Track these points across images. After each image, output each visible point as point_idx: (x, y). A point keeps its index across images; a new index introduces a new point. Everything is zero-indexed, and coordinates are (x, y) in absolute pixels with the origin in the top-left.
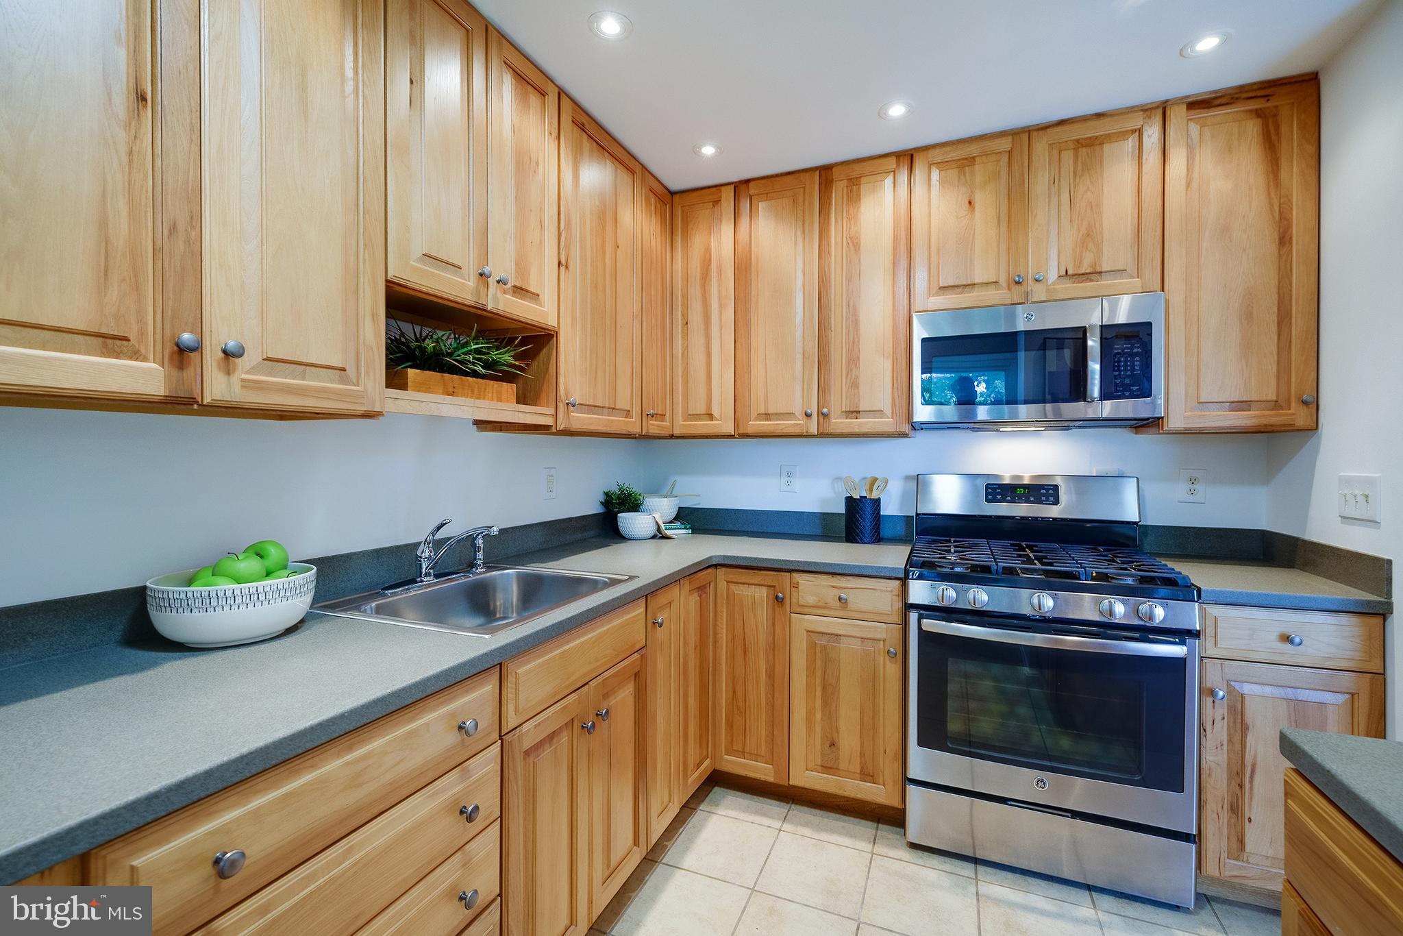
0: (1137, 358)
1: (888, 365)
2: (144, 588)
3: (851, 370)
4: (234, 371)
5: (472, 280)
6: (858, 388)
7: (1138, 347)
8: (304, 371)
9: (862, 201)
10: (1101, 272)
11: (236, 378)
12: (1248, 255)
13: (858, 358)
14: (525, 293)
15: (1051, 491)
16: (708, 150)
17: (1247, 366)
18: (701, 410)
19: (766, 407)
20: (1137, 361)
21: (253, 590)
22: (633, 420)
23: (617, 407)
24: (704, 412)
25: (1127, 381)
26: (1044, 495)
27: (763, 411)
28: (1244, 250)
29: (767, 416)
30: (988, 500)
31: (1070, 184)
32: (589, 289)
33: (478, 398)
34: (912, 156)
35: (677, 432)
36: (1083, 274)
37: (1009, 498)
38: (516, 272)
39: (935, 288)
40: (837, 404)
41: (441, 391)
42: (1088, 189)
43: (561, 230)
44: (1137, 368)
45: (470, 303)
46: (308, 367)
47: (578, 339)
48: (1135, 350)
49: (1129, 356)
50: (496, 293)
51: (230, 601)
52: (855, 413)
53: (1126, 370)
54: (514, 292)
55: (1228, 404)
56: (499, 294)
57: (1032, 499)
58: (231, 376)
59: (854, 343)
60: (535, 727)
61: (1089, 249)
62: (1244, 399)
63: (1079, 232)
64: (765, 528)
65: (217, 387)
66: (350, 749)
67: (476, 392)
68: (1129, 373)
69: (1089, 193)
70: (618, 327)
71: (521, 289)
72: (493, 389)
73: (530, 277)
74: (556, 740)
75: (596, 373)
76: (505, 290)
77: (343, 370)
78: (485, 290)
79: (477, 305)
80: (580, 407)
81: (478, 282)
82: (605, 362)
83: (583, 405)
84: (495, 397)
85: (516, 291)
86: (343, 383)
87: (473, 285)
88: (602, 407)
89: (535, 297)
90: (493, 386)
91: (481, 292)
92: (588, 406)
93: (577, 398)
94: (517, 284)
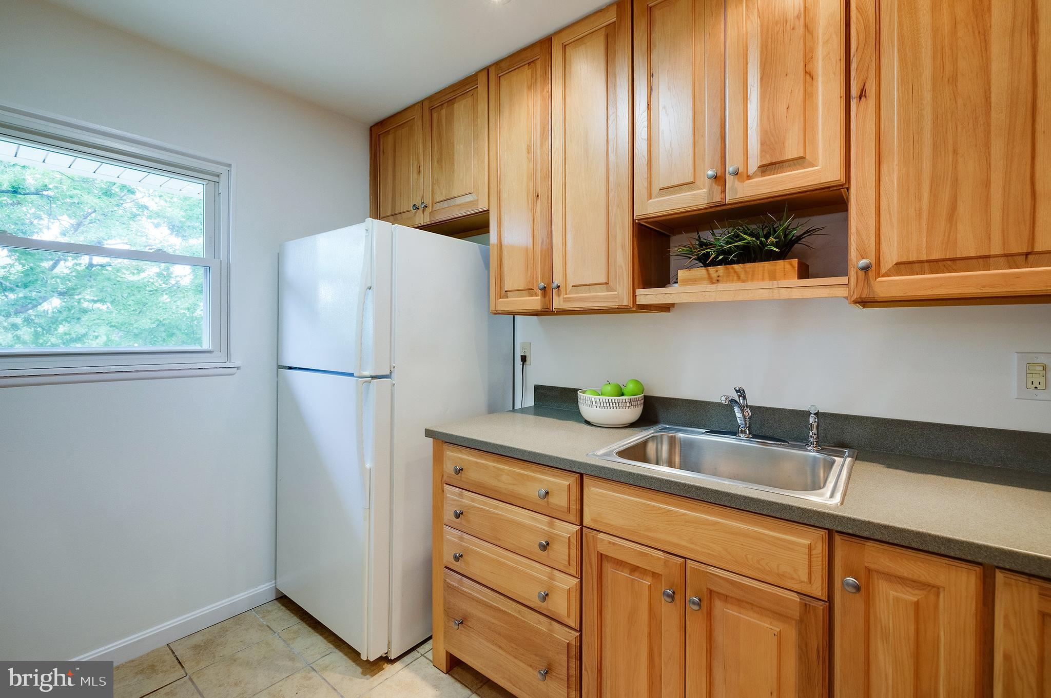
4: (562, 293)
5: (706, 185)
8: (590, 289)
11: (562, 297)
14: (783, 164)
23: (1036, 250)
38: (763, 150)
41: (707, 282)
45: (704, 206)
46: (591, 287)
50: (733, 185)
54: (763, 171)
56: (738, 184)
58: (560, 297)
65: (557, 303)
71: (772, 164)
72: (764, 270)
73: (787, 144)
74: (637, 574)
75: (953, 208)
76: (749, 176)
77: (606, 284)
78: (719, 189)
79: (712, 205)
80: (904, 266)
81: (712, 185)
82: (987, 184)
83: (913, 262)
84: (766, 275)
85: (766, 168)
86: (608, 291)
87: (705, 190)
88: (980, 257)
89: (799, 161)
90: (764, 266)
91: (715, 192)
92: (928, 261)
93: (891, 255)
94: (764, 163)
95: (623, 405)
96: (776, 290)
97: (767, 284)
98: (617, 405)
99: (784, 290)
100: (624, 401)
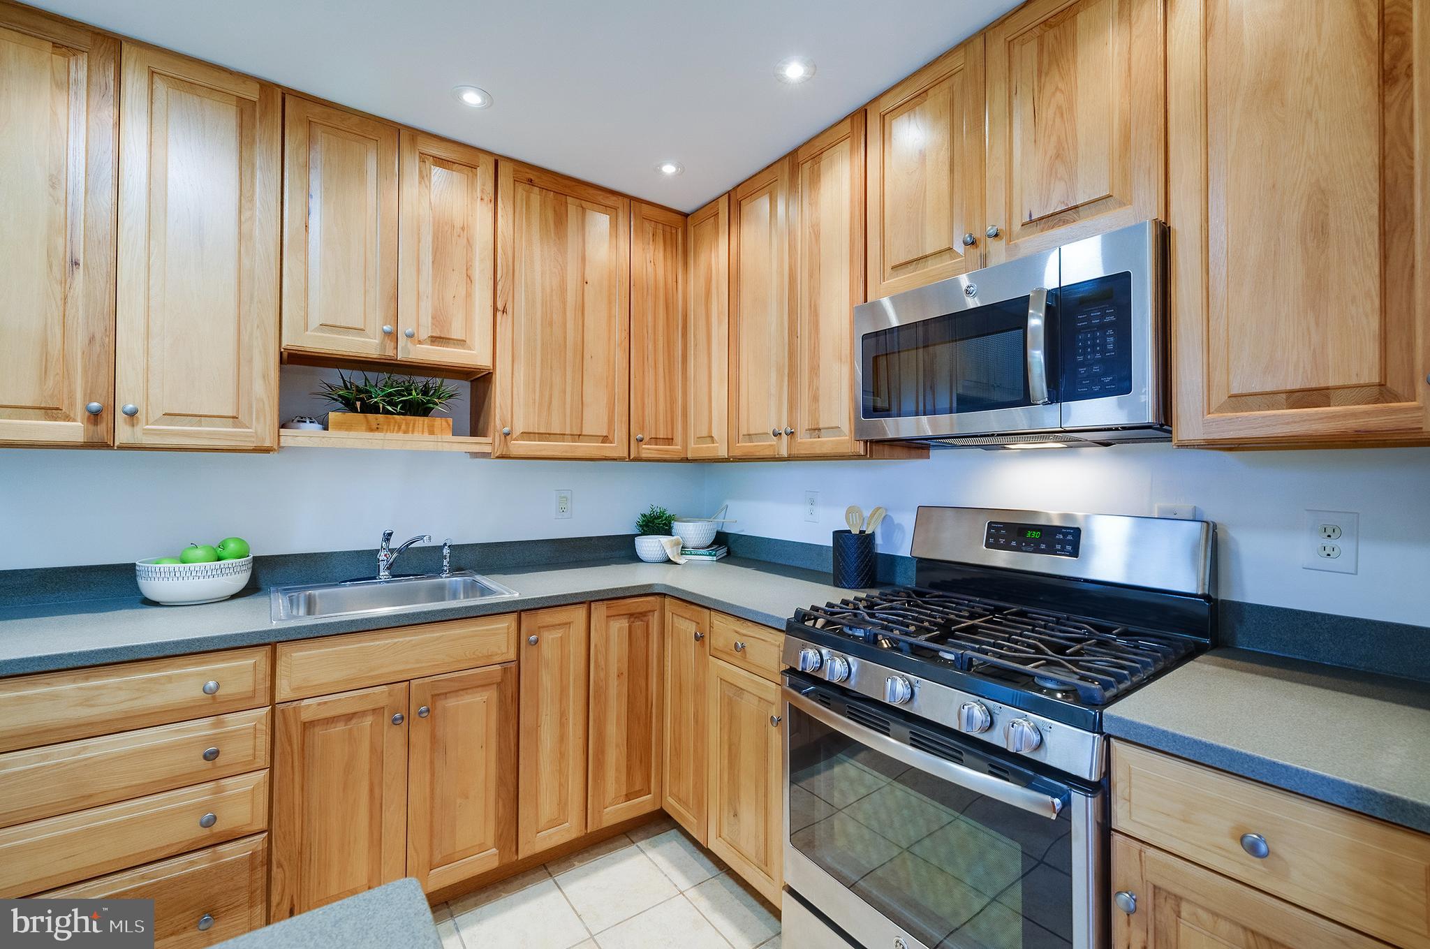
0: (1110, 332)
1: (846, 370)
2: (134, 565)
3: (813, 382)
4: (138, 423)
5: (377, 338)
6: (818, 401)
7: (1110, 314)
8: (200, 421)
9: (821, 180)
10: (1076, 207)
11: (138, 429)
12: (1317, 123)
13: (819, 366)
14: (447, 341)
15: (1070, 537)
16: (669, 169)
17: (1317, 324)
18: (705, 433)
19: (748, 430)
20: (1110, 336)
21: (172, 569)
22: (614, 445)
23: (583, 433)
24: (706, 435)
25: (1096, 369)
26: (1059, 542)
27: (746, 433)
28: (1310, 114)
29: (749, 436)
30: (988, 545)
31: (1033, 90)
32: (539, 326)
33: (406, 432)
34: (866, 111)
35: (690, 456)
36: (1052, 215)
37: (1014, 543)
38: (433, 324)
39: (888, 269)
40: (803, 423)
41: (364, 428)
42: (1057, 88)
43: (498, 279)
44: (1110, 347)
45: (375, 356)
46: (203, 418)
47: (522, 375)
48: (1107, 319)
49: (1098, 331)
50: (406, 345)
51: (158, 575)
52: (816, 430)
53: (1094, 352)
54: (432, 341)
55: (1284, 396)
56: (409, 345)
57: (1043, 546)
58: (135, 427)
59: (815, 348)
60: (319, 704)
61: (1059, 176)
62: (1314, 385)
63: (1046, 154)
64: (791, 561)
65: (124, 434)
66: (87, 679)
67: (403, 427)
68: (1098, 356)
69: (1058, 94)
70: (587, 356)
71: (440, 338)
72: (423, 424)
73: (453, 326)
74: (354, 721)
75: (550, 403)
76: (420, 341)
77: (234, 417)
78: (393, 344)
79: (383, 357)
80: (527, 435)
81: (384, 339)
82: (565, 392)
83: (531, 433)
84: (426, 430)
85: (435, 340)
86: (235, 426)
87: (377, 341)
88: (562, 434)
89: (461, 343)
90: (424, 421)
91: (387, 347)
92: (538, 433)
93: (519, 428)
94: (434, 335)
95: (238, 570)
96: (440, 444)
97: (426, 436)
98: (231, 571)
99: (446, 443)
100: (241, 564)
